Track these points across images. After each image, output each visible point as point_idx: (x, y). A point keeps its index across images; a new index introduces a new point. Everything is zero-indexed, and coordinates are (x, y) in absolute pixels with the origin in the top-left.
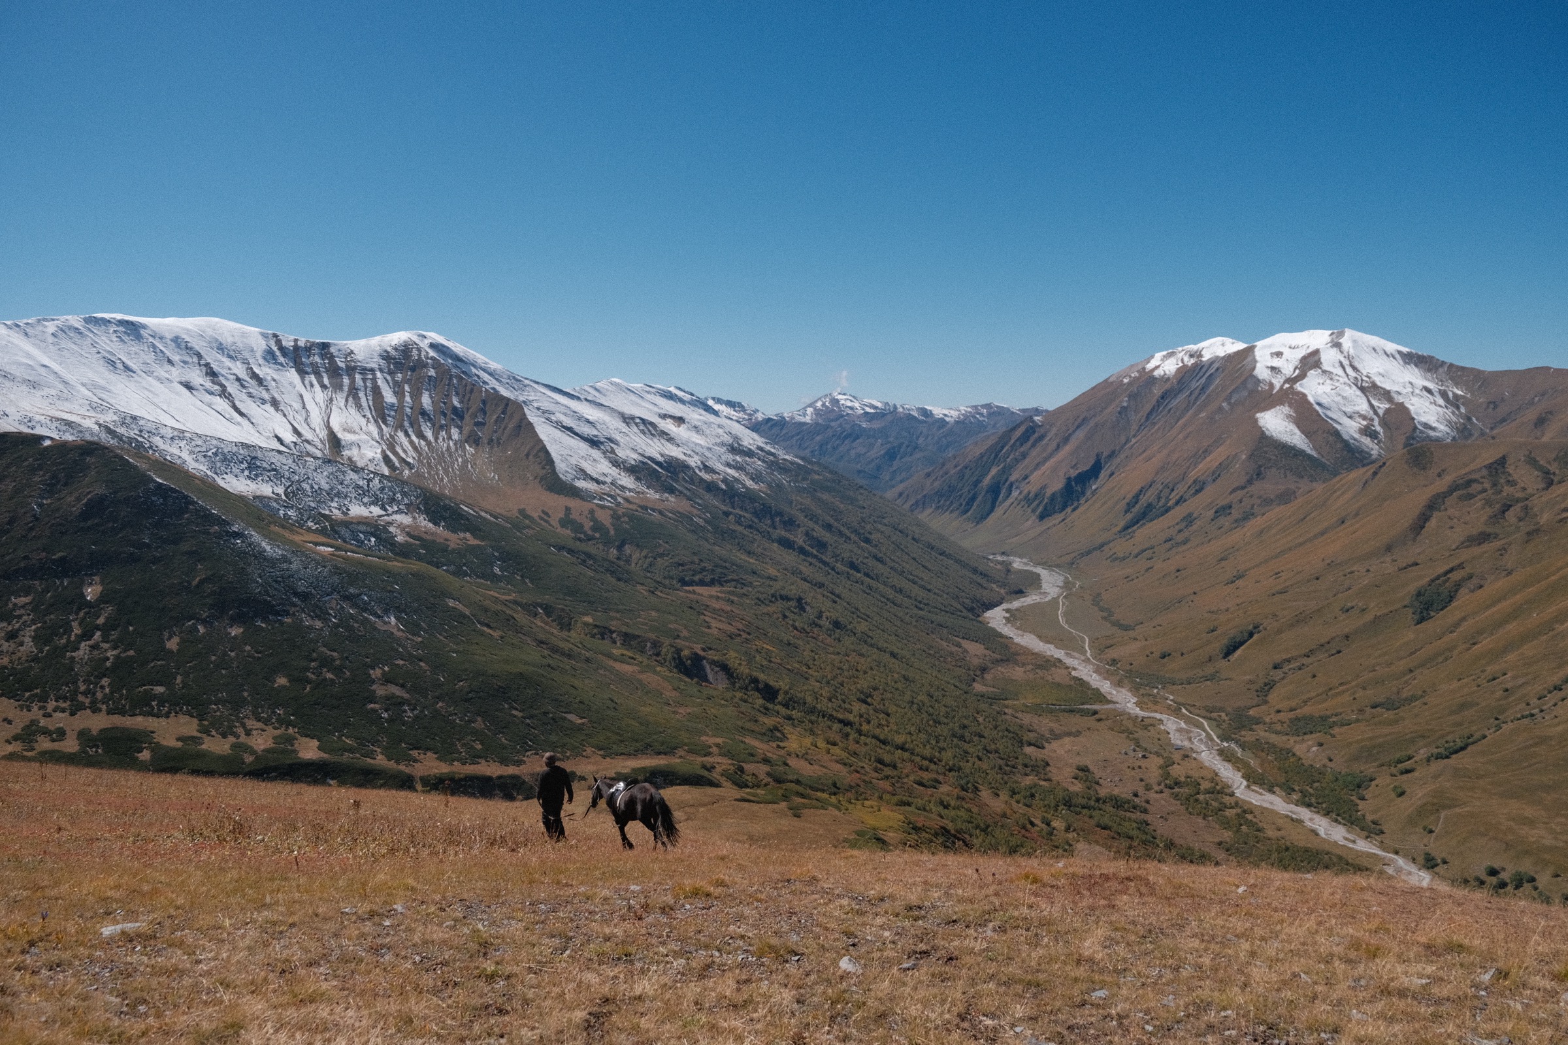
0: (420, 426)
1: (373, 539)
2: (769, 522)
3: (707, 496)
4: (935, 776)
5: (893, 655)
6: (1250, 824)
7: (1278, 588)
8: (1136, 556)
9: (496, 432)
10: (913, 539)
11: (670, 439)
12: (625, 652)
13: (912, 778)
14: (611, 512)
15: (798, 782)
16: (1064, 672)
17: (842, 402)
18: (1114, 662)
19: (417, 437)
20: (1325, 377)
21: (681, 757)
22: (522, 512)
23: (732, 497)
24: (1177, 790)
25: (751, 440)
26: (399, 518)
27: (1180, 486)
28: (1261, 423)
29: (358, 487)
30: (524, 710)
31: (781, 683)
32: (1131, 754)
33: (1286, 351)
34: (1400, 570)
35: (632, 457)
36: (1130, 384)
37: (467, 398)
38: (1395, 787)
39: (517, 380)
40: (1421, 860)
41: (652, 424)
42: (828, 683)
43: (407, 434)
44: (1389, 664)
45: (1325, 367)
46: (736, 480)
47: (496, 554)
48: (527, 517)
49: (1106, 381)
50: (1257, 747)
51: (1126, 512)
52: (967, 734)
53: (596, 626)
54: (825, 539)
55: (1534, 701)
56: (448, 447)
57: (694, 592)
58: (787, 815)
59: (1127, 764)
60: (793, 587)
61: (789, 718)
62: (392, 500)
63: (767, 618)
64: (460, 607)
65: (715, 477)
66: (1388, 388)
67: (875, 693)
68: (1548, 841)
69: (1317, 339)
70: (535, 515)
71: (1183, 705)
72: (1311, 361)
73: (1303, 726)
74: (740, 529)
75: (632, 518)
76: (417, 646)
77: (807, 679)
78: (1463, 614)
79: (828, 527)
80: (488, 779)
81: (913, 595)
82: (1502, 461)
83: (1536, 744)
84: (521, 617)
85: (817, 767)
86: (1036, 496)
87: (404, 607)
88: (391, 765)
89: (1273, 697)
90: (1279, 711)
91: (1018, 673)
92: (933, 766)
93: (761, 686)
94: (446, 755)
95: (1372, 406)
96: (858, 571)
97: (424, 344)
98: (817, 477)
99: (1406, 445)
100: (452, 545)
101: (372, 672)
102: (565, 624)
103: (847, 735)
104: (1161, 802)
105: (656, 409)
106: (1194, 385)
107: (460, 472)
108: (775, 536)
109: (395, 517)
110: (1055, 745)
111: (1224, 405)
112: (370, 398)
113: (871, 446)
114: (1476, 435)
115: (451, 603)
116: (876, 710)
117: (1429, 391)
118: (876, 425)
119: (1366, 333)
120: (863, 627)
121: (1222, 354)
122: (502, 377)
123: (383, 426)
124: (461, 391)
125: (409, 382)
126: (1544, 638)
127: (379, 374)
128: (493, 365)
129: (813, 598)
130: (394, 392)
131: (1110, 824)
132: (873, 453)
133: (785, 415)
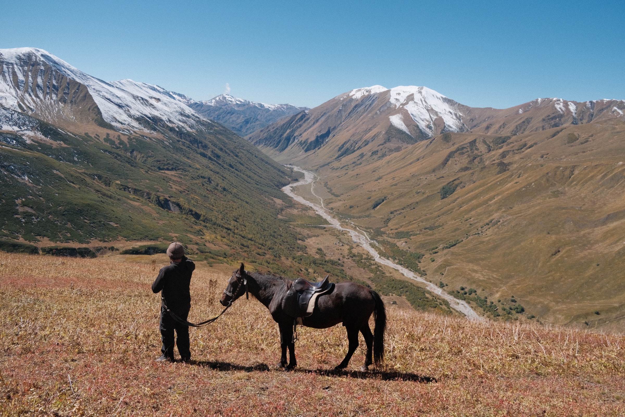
0: (36, 92)
1: (15, 141)
2: (196, 146)
3: (170, 133)
4: (263, 251)
5: (247, 203)
6: (380, 271)
7: (394, 183)
8: (342, 168)
9: (74, 98)
10: (255, 156)
11: (154, 108)
12: (135, 197)
13: (255, 252)
14: (128, 137)
15: (210, 252)
16: (313, 212)
17: (227, 98)
18: (332, 209)
19: (35, 97)
20: (415, 105)
21: (160, 241)
22: (86, 134)
23: (181, 134)
24: (354, 258)
25: (189, 111)
26: (28, 133)
27: (359, 142)
28: (391, 120)
29: (6, 117)
30: (90, 220)
31: (202, 212)
32: (338, 244)
33: (402, 93)
34: (437, 179)
35: (138, 114)
36: (343, 101)
37: (60, 80)
38: (431, 258)
39: (84, 75)
40: (439, 284)
41: (146, 100)
42: (221, 213)
43: (30, 95)
44: (431, 213)
45: (416, 100)
46: (183, 127)
47: (75, 152)
48: (89, 136)
49: (334, 98)
50: (383, 243)
51: (339, 151)
52: (276, 235)
53: (122, 185)
54: (219, 154)
55: (480, 229)
56: (51, 103)
57: (165, 173)
58: (207, 266)
59: (336, 248)
60: (206, 173)
61: (206, 226)
62: (24, 124)
63: (196, 185)
64: (59, 174)
65: (174, 125)
66: (437, 111)
67: (240, 218)
68: (481, 278)
69: (413, 89)
70: (93, 136)
71: (357, 226)
72: (410, 98)
73: (400, 235)
74: (184, 148)
75: (137, 140)
76: (39, 190)
77: (212, 211)
78: (458, 196)
79: (221, 149)
80: (74, 249)
81: (255, 179)
82: (475, 141)
83: (479, 244)
84: (88, 180)
85: (217, 247)
86: (304, 142)
87: (32, 172)
88: (27, 242)
89: (390, 224)
90: (392, 230)
91: (295, 212)
92: (263, 247)
93: (193, 213)
94: (53, 238)
95: (431, 117)
96: (233, 168)
97: (38, 54)
98: (216, 128)
99: (441, 133)
100: (54, 146)
101: (16, 201)
102: (108, 184)
103: (229, 234)
104: (349, 262)
105: (148, 94)
106: (367, 103)
107: (57, 114)
108: (199, 152)
109: (25, 132)
110: (309, 240)
111: (378, 112)
112: (11, 77)
113: (238, 118)
114: (465, 131)
115: (55, 172)
116: (241, 225)
117: (451, 113)
118: (241, 109)
119: (431, 89)
120: (235, 191)
121: (378, 92)
122: (77, 73)
123: (18, 90)
124: (57, 78)
125: (31, 71)
126: (484, 206)
127: (15, 66)
128: (73, 68)
129: (214, 177)
130: (24, 75)
131: (330, 270)
132: (239, 121)
133: (203, 102)
